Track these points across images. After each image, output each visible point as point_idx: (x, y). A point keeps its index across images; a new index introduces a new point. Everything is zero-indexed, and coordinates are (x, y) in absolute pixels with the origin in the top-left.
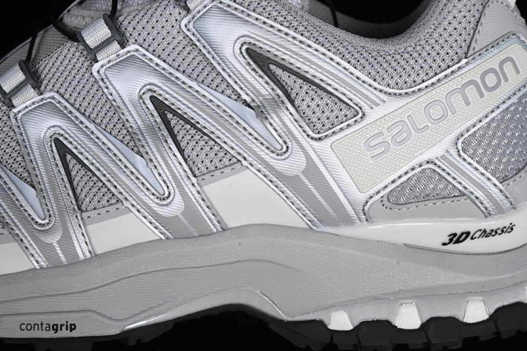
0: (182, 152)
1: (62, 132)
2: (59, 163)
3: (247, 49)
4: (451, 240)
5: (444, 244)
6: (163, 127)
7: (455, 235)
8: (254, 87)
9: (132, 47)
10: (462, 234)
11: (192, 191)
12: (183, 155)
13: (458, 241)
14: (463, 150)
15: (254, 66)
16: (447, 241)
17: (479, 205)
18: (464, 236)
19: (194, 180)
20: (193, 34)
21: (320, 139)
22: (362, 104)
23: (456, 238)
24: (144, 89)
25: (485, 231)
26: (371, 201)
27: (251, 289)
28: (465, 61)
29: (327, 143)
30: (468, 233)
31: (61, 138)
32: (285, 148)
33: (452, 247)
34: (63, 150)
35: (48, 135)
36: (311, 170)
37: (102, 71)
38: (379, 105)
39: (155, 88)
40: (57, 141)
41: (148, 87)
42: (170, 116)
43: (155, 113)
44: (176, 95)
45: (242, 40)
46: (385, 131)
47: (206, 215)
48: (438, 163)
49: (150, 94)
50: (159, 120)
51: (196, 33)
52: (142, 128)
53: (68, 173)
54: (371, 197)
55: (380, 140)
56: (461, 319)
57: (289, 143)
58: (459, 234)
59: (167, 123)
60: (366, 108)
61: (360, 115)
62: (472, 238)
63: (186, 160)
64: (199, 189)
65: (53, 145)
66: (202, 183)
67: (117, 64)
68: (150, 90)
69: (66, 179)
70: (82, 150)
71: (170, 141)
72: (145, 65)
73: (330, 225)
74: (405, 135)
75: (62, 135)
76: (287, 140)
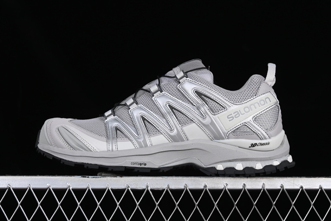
0: (177, 118)
1: (144, 114)
2: (143, 122)
3: (195, 92)
4: (251, 146)
5: (250, 147)
6: (172, 112)
7: (253, 144)
8: (197, 101)
9: (164, 92)
10: (255, 144)
11: (179, 129)
12: (177, 119)
13: (253, 146)
14: (255, 120)
15: (197, 95)
16: (250, 146)
17: (259, 136)
18: (255, 145)
19: (180, 126)
20: (181, 89)
21: (215, 115)
22: (226, 106)
23: (253, 145)
24: (167, 103)
25: (261, 144)
26: (229, 133)
27: (195, 158)
28: (255, 97)
29: (216, 116)
30: (256, 144)
31: (143, 116)
32: (205, 117)
33: (252, 148)
34: (144, 119)
35: (140, 115)
36: (212, 123)
37: (155, 99)
38: (231, 107)
39: (170, 103)
40: (142, 117)
41: (168, 102)
42: (173, 110)
43: (170, 109)
44: (175, 104)
45: (194, 89)
46: (233, 114)
47: (183, 135)
48: (247, 123)
49: (168, 104)
50: (171, 111)
51: (182, 88)
52: (166, 112)
53: (145, 125)
54: (229, 132)
55: (231, 116)
56: (254, 168)
57: (206, 116)
58: (254, 144)
59: (173, 112)
60: (228, 107)
61: (226, 109)
62: (258, 146)
63: (178, 120)
64: (181, 128)
65: (141, 118)
66: (182, 126)
67: (159, 97)
68: (168, 103)
69: (144, 126)
70: (149, 119)
71: (174, 115)
72: (167, 97)
73: (217, 140)
74: (238, 115)
75: (143, 115)
76: (206, 115)
